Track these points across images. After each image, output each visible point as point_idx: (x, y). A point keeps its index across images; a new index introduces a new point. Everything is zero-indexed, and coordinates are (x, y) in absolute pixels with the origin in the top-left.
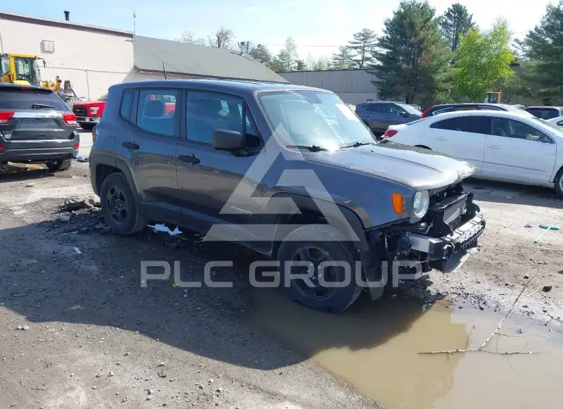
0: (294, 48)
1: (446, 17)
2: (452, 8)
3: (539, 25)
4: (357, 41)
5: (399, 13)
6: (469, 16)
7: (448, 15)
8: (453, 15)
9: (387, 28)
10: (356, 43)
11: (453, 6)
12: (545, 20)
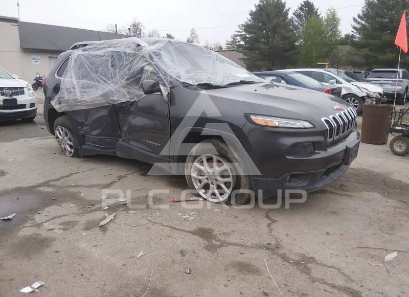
0: (196, 37)
1: (300, 11)
2: (303, 4)
3: (361, 13)
4: (240, 31)
5: (259, 6)
6: (316, 10)
7: (301, 9)
8: (305, 9)
9: (251, 18)
10: (239, 32)
11: (304, 2)
12: (364, 9)
